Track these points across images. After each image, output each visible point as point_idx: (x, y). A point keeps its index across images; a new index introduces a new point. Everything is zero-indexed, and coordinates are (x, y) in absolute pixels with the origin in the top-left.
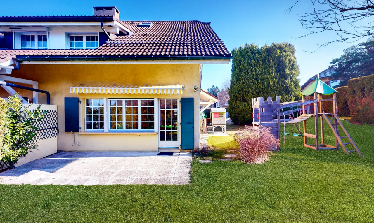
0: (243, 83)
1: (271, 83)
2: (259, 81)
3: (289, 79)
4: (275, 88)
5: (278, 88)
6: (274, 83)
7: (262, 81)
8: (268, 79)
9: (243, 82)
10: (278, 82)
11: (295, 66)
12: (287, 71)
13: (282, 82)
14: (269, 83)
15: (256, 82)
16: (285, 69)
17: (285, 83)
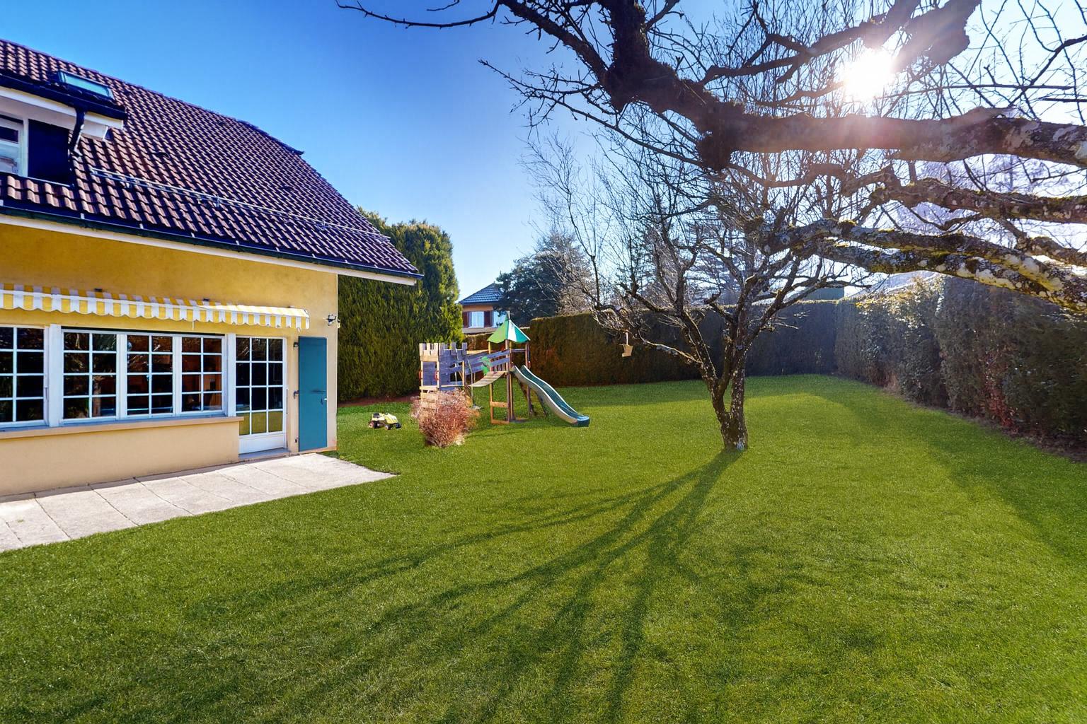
0: (354, 301)
1: (416, 309)
2: (392, 302)
3: (446, 304)
4: (422, 320)
5: (427, 320)
6: (421, 308)
7: (397, 302)
8: (409, 299)
9: (354, 299)
10: (427, 308)
11: (453, 280)
12: (443, 290)
13: (434, 309)
14: (412, 308)
15: (385, 304)
16: (438, 285)
17: (439, 312)
